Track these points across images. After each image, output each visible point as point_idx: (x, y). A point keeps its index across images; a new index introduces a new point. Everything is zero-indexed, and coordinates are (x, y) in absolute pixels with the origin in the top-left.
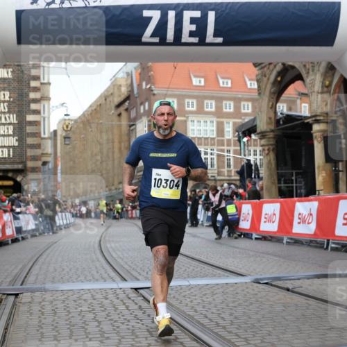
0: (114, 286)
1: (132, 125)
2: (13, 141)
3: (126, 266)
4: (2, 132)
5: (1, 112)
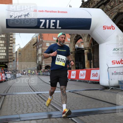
0: (32, 93)
1: (37, 50)
2: (5, 54)
3: (35, 88)
4: (2, 52)
5: (2, 46)
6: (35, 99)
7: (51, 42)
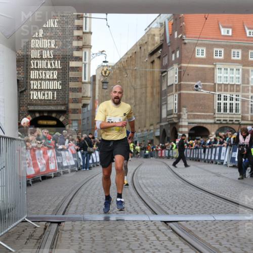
0: (146, 218)
1: (164, 72)
2: (57, 85)
3: (156, 201)
4: (48, 77)
5: (47, 59)
6: (158, 238)
7: (212, 43)
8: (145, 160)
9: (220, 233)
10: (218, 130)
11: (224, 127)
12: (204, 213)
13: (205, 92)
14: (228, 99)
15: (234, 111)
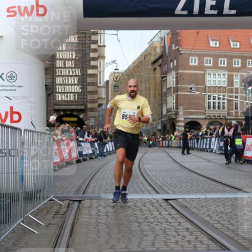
0: (150, 197)
1: (164, 77)
2: (78, 89)
3: (158, 183)
4: (70, 82)
5: (70, 68)
6: (160, 213)
7: (203, 53)
8: (149, 149)
9: (211, 209)
10: (208, 124)
11: (213, 122)
12: (198, 192)
13: (197, 93)
14: (217, 99)
15: (221, 109)
